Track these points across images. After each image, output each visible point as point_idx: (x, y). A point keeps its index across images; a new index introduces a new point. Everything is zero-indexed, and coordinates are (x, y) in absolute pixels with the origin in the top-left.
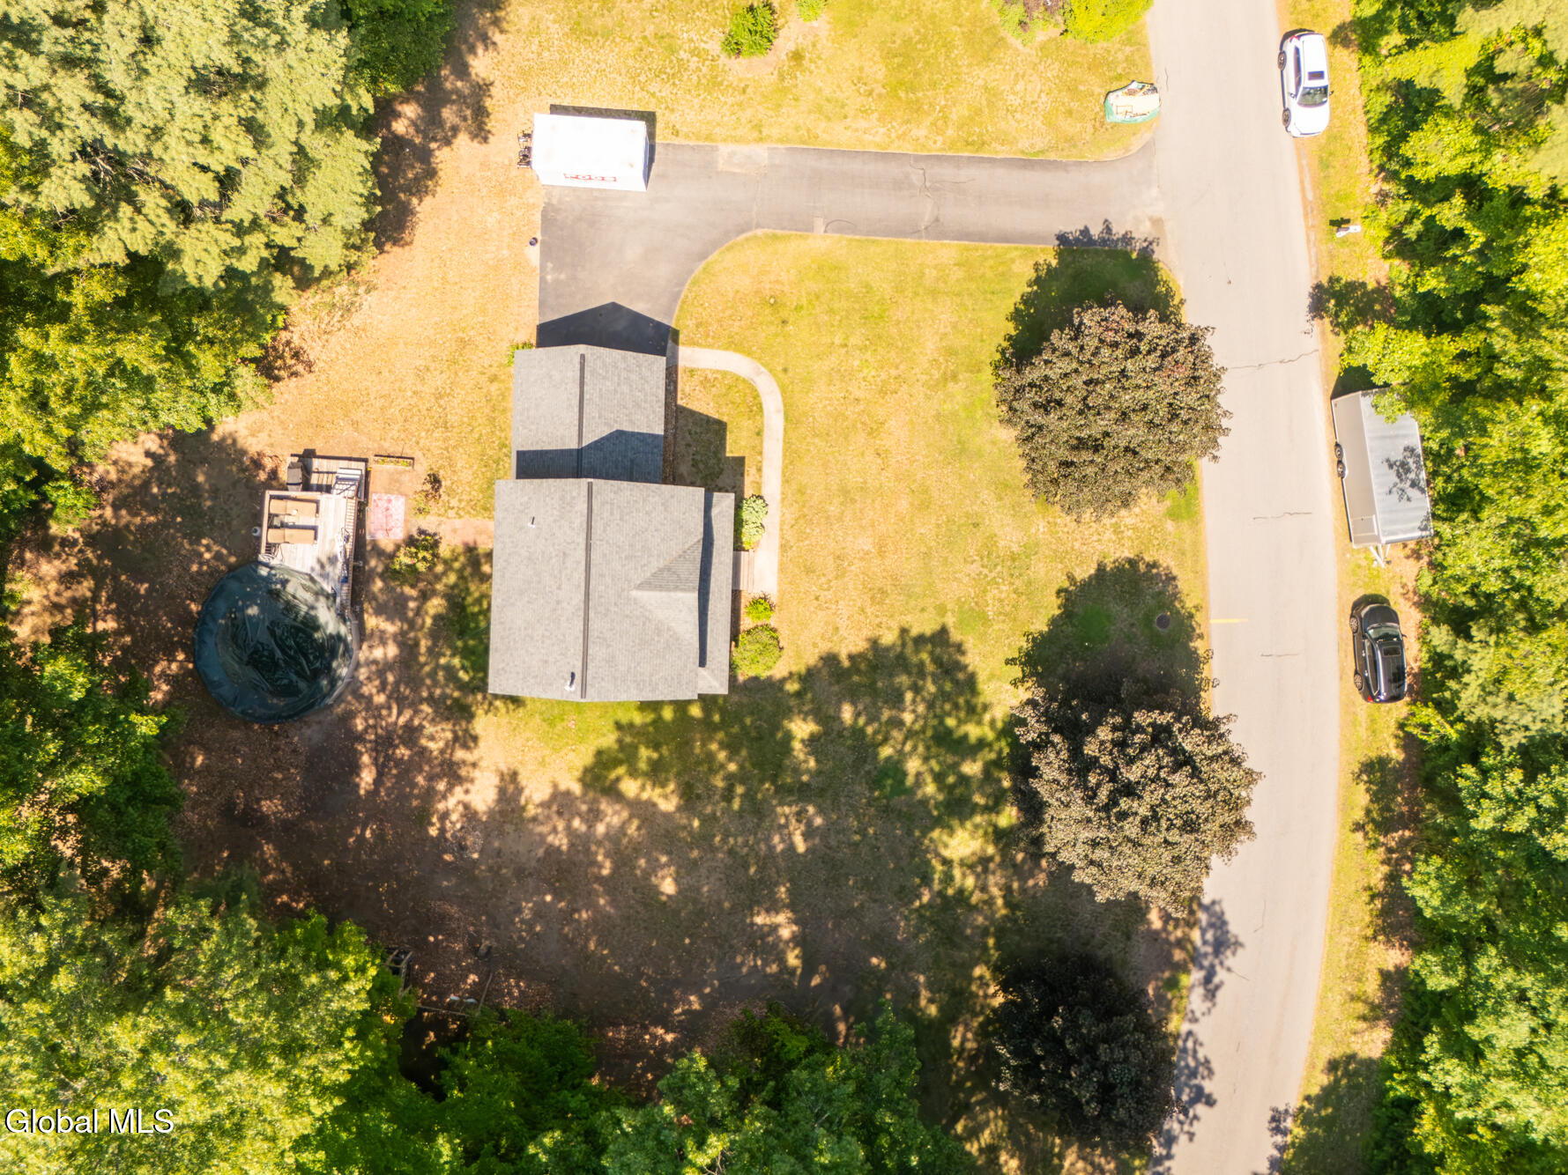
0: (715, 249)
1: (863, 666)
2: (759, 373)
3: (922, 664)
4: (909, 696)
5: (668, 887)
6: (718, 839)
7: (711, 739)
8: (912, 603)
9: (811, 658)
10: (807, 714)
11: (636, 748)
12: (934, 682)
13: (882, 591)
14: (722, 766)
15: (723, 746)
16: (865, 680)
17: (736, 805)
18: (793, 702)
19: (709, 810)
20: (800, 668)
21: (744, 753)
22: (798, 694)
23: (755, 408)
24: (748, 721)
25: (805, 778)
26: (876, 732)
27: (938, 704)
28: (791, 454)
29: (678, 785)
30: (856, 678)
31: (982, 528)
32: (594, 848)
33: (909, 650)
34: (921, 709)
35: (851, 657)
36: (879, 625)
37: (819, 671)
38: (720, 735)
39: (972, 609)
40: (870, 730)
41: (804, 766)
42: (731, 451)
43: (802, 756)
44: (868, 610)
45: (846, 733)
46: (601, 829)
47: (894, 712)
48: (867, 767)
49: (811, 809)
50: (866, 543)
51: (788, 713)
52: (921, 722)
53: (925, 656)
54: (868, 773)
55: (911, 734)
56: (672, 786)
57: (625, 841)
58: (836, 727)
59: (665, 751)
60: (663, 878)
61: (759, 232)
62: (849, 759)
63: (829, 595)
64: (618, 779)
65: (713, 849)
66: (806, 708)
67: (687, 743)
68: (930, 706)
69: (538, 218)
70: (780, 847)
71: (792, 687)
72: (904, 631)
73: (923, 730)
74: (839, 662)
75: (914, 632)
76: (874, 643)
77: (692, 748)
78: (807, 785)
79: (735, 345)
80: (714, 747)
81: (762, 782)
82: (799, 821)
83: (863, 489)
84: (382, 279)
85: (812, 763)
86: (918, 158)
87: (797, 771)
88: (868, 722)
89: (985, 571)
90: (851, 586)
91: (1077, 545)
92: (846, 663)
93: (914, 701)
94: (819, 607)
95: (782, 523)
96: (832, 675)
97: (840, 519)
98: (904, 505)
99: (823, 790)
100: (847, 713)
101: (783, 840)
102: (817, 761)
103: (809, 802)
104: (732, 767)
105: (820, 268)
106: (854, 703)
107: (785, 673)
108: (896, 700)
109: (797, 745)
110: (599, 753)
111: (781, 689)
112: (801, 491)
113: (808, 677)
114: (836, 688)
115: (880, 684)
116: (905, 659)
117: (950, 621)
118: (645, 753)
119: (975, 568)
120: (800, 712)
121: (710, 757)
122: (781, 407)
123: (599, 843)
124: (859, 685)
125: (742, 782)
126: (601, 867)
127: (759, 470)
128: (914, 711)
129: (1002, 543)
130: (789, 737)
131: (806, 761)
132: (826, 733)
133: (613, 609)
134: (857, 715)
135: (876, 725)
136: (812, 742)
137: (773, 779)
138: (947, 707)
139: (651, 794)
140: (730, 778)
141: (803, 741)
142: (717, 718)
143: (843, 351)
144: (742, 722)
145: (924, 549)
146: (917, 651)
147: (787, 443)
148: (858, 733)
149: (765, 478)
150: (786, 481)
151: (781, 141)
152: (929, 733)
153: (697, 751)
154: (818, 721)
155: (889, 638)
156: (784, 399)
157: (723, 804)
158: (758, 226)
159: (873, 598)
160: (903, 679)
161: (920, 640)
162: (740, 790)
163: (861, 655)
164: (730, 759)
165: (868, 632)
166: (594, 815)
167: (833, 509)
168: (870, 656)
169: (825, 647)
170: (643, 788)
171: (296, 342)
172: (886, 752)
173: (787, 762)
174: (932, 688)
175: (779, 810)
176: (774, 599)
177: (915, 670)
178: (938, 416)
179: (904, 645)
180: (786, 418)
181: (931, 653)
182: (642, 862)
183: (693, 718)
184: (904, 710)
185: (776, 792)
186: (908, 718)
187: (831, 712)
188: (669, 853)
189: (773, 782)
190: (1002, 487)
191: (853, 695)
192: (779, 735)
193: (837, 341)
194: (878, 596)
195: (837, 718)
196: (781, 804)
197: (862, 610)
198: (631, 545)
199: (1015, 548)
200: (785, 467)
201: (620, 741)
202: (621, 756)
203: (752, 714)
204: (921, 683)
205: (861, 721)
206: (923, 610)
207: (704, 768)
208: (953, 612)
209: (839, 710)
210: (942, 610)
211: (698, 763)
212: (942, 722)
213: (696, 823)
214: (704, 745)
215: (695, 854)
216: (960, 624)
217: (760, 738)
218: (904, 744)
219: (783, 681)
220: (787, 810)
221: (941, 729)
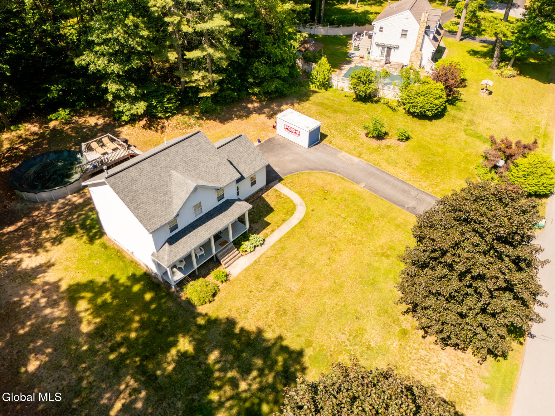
0: (317, 170)
1: (243, 339)
2: (301, 205)
3: (276, 362)
4: (255, 373)
5: (33, 366)
6: (84, 365)
7: (140, 314)
8: (296, 328)
9: (222, 315)
10: (194, 340)
11: (106, 292)
12: (275, 377)
13: (285, 312)
14: (130, 331)
15: (141, 321)
16: (238, 346)
17: (112, 357)
18: (193, 329)
19: (99, 346)
20: (213, 315)
21: (146, 333)
22: (200, 327)
23: (291, 212)
24: (164, 320)
25: (159, 373)
26: (218, 379)
27: (268, 391)
28: (290, 234)
29: (101, 322)
30: (235, 342)
31: (360, 321)
32: (33, 316)
33: (275, 349)
34: (255, 386)
35: (242, 330)
36: (270, 326)
37: (221, 324)
38: (145, 316)
39: (326, 356)
40: (217, 374)
41: (165, 365)
42: (267, 219)
43: (169, 359)
44: (271, 315)
45: (203, 367)
46: (48, 311)
47: (238, 376)
48: (196, 397)
49: (143, 394)
50: (295, 286)
51: (186, 332)
52: (248, 395)
53: (280, 359)
54: (193, 400)
55: (236, 397)
56: (98, 320)
57: (47, 326)
58: (202, 357)
59: (115, 302)
60: (37, 359)
61: (338, 175)
62: (190, 383)
63: (258, 294)
64: (82, 298)
65: (75, 368)
66: (196, 337)
67: (128, 306)
68: (261, 389)
69: (267, 138)
70: (105, 401)
71: (201, 321)
72: (280, 338)
73: (245, 400)
74: (234, 327)
75: (285, 343)
76: (260, 332)
77: (128, 310)
78: (156, 377)
79: (300, 193)
80: (137, 318)
81: (137, 355)
82: (130, 395)
83: (312, 266)
84: (206, 126)
85: (170, 368)
86: (417, 189)
87: (159, 365)
88: (220, 370)
89: (348, 343)
90: (271, 299)
91: (412, 368)
92: (237, 331)
93: (255, 378)
94: (248, 297)
95: (264, 254)
96: (224, 330)
97: (291, 269)
98: (326, 284)
99: (161, 388)
100: (214, 356)
101: (109, 399)
102: (174, 369)
103: (146, 389)
104: (133, 335)
105: (353, 194)
106: (222, 354)
107: (204, 312)
108: (245, 371)
109: (173, 351)
110: (91, 282)
111: (195, 318)
112: (283, 249)
113: (212, 323)
114: (221, 338)
115: (244, 355)
116: (269, 353)
117: (308, 352)
118: (107, 296)
119: (343, 338)
120: (192, 336)
121: (131, 320)
122: (301, 219)
123: (37, 317)
124: (234, 347)
125: (128, 347)
126: (23, 328)
127: (273, 231)
128: (250, 385)
129: (366, 336)
130: (175, 343)
131: (169, 364)
132: (193, 358)
133: (158, 168)
134: (217, 362)
135: (222, 375)
136: (183, 355)
137: (145, 358)
138: (271, 397)
139: (86, 316)
140: (126, 339)
141: (179, 351)
142: (153, 307)
143: (342, 220)
144: (161, 318)
145: (321, 309)
146: (277, 354)
147: (293, 230)
148: (209, 371)
149: (272, 235)
150: (280, 241)
151: (366, 160)
152: (247, 404)
153: (128, 313)
154: (196, 348)
155: (270, 335)
156: (304, 217)
157: (108, 350)
158: (339, 173)
159: (277, 312)
160: (259, 362)
161: (285, 349)
162: (123, 350)
163: (248, 333)
164: (136, 330)
165: (261, 325)
166: (53, 304)
167: (291, 264)
168: (253, 336)
169: (233, 315)
170: (87, 310)
171: (167, 124)
172: (214, 396)
173: (160, 356)
174: (270, 379)
175: (128, 378)
176: (231, 278)
177: (269, 362)
178: (369, 265)
179: (274, 344)
180: (300, 222)
181: (285, 361)
182: (39, 343)
183: (143, 298)
184: (244, 380)
185: (138, 367)
186: (243, 386)
187: (207, 349)
188: (55, 350)
189: (142, 361)
190: (383, 312)
191: (225, 349)
192: (171, 339)
193: (343, 215)
194: (282, 312)
195: (207, 355)
196: (133, 376)
197: (268, 313)
198: (191, 160)
199: (373, 344)
200: (284, 237)
201: (104, 283)
202: (97, 289)
203: (170, 317)
204: (266, 372)
205: (218, 366)
206: (299, 336)
207: (121, 324)
208: (314, 349)
209: (211, 351)
210: (309, 344)
211: (122, 320)
212: (260, 405)
213: (85, 348)
214: (134, 313)
215: (65, 363)
216: (314, 359)
217: (160, 332)
218: (228, 399)
219: (200, 314)
220: (132, 382)
221: (256, 408)
